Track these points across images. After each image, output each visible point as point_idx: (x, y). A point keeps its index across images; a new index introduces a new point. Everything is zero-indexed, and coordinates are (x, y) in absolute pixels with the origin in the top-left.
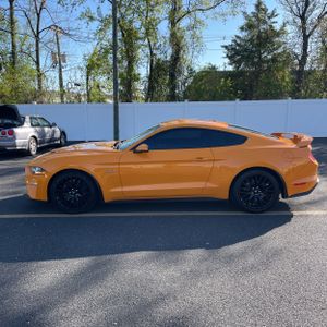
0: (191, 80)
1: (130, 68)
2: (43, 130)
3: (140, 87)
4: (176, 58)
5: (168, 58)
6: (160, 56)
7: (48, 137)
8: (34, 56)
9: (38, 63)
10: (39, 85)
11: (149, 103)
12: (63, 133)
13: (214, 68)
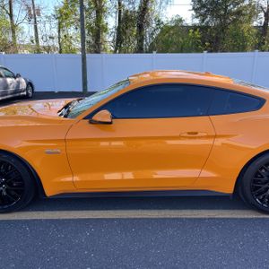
0: (158, 32)
1: (99, 19)
2: (6, 82)
3: (109, 38)
4: (144, 9)
5: (137, 9)
6: (128, 7)
7: (11, 89)
8: (7, 8)
9: (11, 15)
10: (14, 37)
11: (117, 55)
12: (30, 84)
13: (181, 20)
